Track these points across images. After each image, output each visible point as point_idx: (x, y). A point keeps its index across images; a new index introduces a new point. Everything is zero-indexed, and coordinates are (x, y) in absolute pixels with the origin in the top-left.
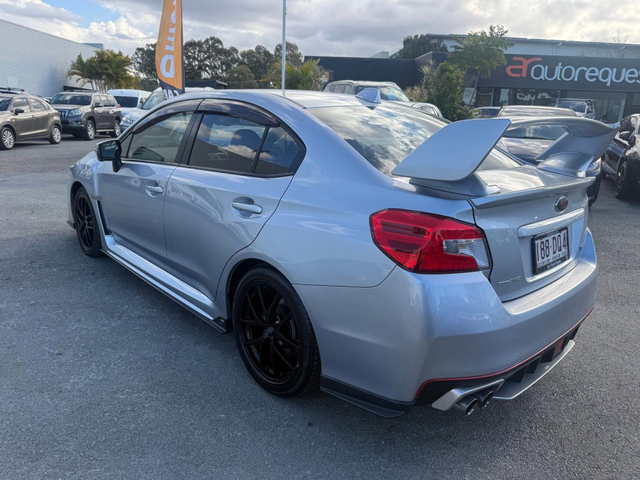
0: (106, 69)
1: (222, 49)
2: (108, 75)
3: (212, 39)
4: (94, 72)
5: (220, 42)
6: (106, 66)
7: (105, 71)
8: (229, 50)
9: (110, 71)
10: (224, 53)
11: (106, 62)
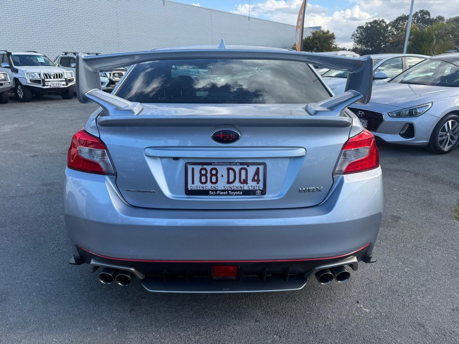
0: (316, 44)
1: (429, 19)
2: (317, 47)
3: (421, 11)
4: (308, 46)
5: (428, 13)
6: (317, 41)
7: (315, 45)
8: (436, 19)
9: (318, 45)
10: (431, 22)
11: (317, 39)
